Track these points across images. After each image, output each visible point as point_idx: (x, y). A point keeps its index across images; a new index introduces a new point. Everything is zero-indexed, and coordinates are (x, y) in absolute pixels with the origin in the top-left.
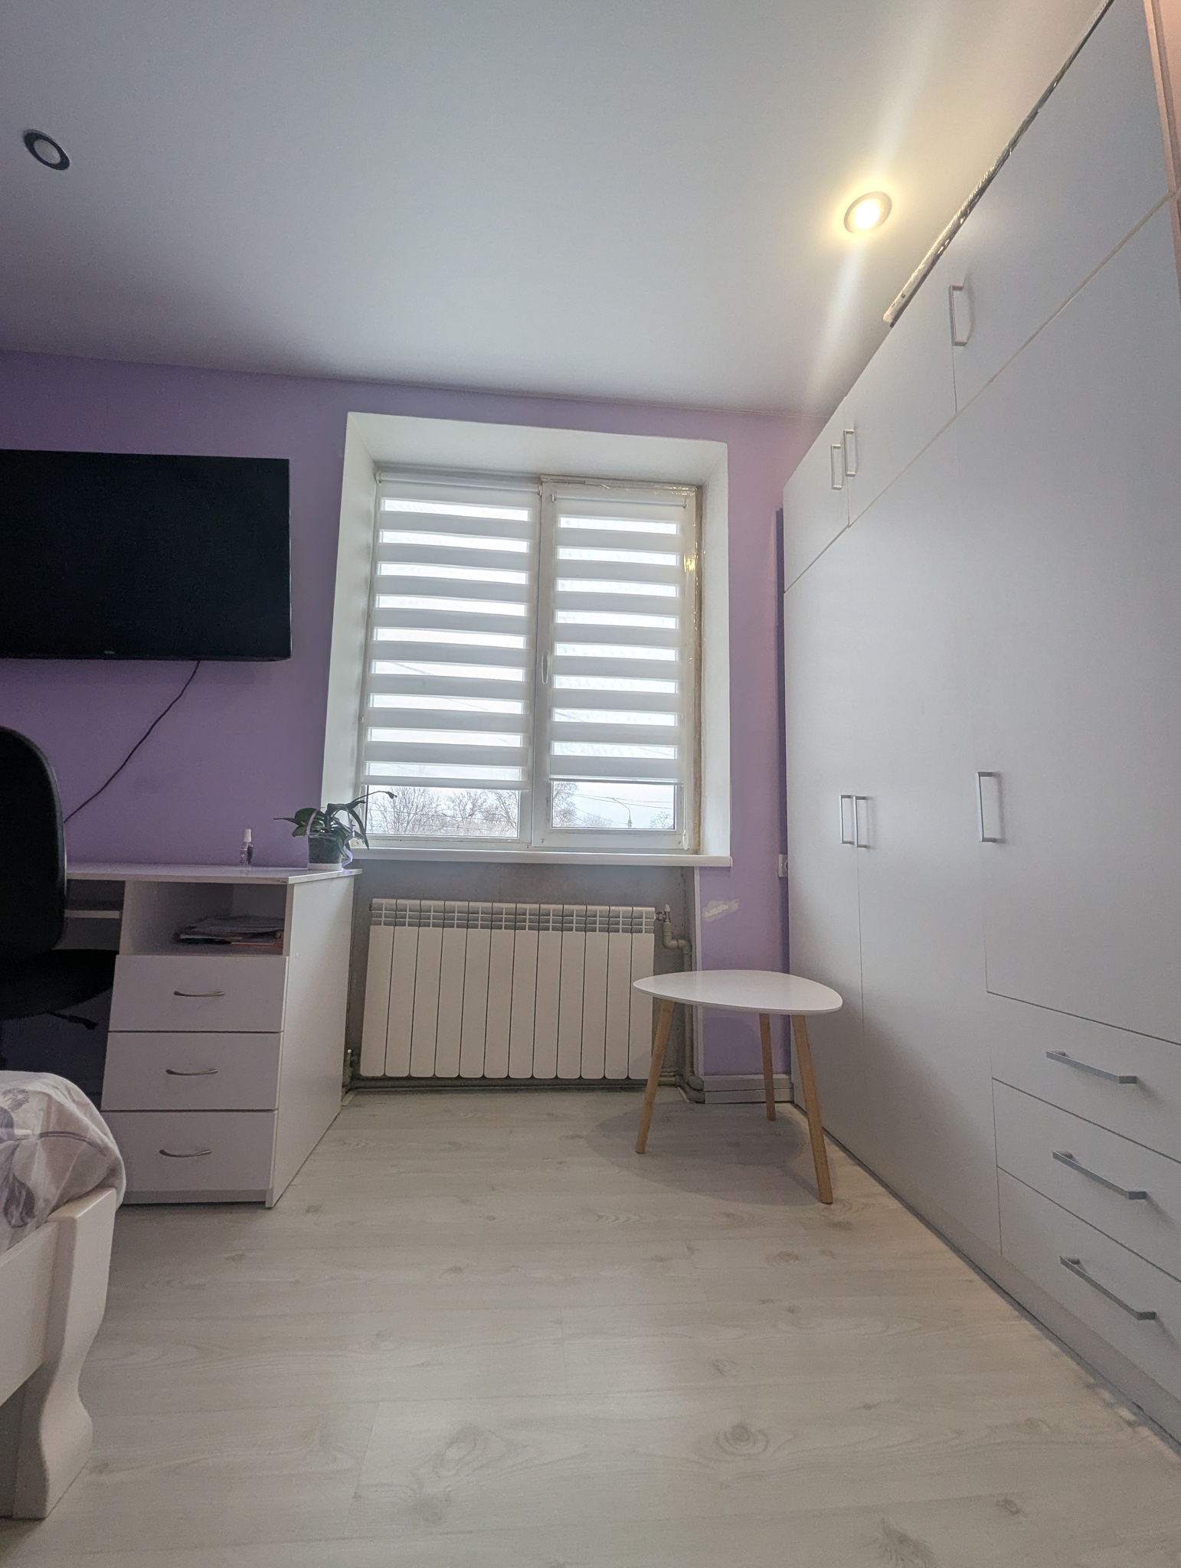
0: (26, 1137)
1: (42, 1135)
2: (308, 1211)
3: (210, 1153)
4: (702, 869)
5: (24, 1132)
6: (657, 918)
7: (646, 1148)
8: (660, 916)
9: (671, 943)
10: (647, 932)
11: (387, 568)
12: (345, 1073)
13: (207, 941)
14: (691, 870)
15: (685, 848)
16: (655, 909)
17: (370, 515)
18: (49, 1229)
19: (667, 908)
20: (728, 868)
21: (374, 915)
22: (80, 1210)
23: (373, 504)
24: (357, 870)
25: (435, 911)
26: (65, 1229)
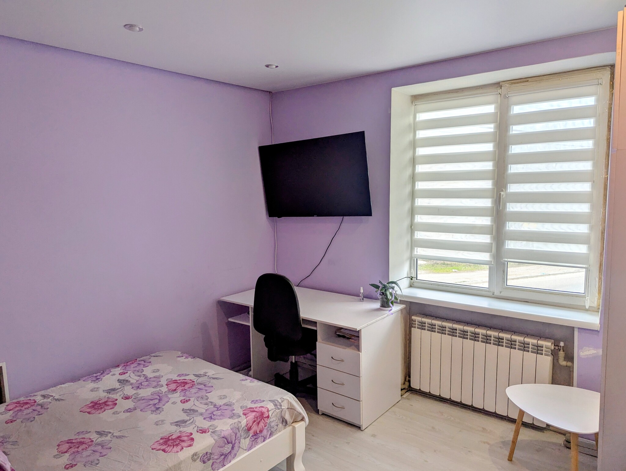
0: (284, 409)
1: (287, 408)
2: (372, 436)
3: (344, 408)
5: (284, 408)
6: (554, 348)
7: (513, 459)
8: (557, 348)
9: (563, 363)
10: (546, 355)
11: (421, 151)
12: (404, 384)
13: (344, 337)
14: (573, 328)
15: (587, 307)
16: (552, 344)
17: (410, 125)
18: (291, 427)
19: (562, 344)
20: (597, 331)
21: (413, 324)
22: (297, 425)
23: (411, 118)
24: (402, 306)
25: (438, 326)
26: (294, 428)
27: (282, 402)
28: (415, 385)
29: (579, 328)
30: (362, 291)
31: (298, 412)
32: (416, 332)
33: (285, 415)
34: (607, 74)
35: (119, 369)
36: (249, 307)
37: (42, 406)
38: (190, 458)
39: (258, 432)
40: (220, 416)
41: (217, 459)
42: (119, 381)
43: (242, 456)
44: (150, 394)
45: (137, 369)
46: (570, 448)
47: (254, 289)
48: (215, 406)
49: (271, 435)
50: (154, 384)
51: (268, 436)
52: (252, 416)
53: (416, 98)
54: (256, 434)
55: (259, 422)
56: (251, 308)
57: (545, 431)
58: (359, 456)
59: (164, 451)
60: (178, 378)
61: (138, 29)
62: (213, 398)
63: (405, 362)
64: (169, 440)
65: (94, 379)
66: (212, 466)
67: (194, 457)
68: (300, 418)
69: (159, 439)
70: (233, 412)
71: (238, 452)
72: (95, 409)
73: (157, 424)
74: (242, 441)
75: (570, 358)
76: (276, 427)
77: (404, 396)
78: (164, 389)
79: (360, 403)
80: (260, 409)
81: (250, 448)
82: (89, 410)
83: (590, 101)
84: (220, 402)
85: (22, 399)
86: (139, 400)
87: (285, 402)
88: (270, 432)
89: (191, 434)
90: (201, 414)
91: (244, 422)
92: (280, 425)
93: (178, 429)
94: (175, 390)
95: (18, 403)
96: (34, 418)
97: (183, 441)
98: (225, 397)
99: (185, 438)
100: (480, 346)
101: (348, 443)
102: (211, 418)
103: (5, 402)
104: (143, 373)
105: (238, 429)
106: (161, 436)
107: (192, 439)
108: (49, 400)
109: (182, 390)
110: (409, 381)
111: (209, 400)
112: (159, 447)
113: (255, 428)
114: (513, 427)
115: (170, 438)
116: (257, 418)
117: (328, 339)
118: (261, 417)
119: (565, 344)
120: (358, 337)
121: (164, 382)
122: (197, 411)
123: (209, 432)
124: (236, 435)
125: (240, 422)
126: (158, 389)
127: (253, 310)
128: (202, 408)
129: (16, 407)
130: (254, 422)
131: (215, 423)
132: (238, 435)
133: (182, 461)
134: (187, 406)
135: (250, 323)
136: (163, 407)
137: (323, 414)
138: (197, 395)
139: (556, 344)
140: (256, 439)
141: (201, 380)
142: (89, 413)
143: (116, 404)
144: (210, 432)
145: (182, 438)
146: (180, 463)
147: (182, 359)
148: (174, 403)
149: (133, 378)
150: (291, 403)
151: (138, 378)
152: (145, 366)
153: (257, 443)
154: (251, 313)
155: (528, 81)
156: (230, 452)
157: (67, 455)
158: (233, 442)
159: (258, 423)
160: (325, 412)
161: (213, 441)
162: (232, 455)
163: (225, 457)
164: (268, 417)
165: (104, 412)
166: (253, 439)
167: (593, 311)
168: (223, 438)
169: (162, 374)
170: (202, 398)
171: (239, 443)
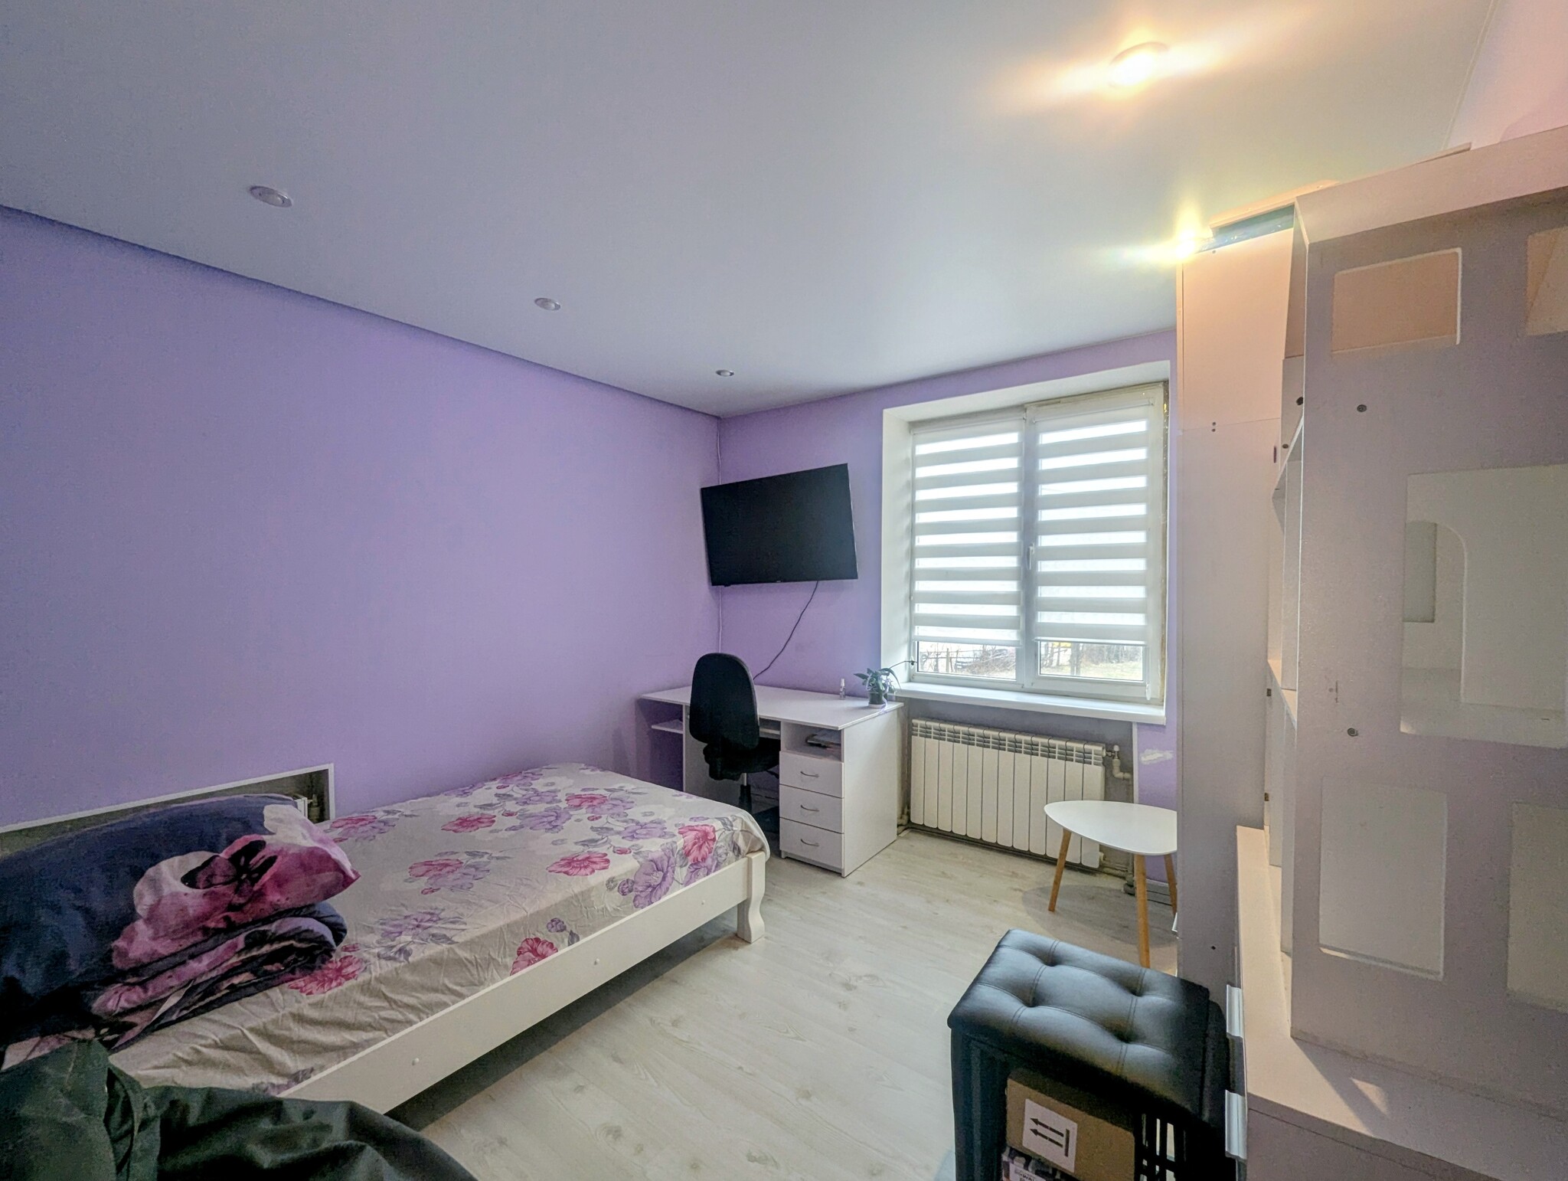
0: (736, 831)
1: (741, 831)
2: (858, 885)
3: (818, 846)
4: (1139, 724)
5: (736, 829)
6: (1107, 755)
7: (1056, 909)
8: (1110, 754)
9: (1120, 775)
10: (1095, 764)
11: (922, 495)
12: (901, 818)
13: (819, 745)
14: (1130, 724)
15: (1148, 699)
16: (1103, 748)
17: (907, 460)
18: (745, 859)
19: (1116, 748)
20: (1163, 726)
21: (913, 730)
22: (754, 856)
23: (910, 451)
24: (900, 704)
25: (949, 731)
26: (750, 861)
27: (734, 820)
28: (916, 819)
29: (1138, 723)
30: (843, 684)
31: (755, 836)
32: (918, 741)
33: (737, 838)
34: (1159, 392)
35: (497, 782)
36: (682, 706)
37: (385, 823)
38: (605, 885)
39: (700, 860)
40: (645, 835)
41: (641, 891)
42: (497, 795)
43: (676, 892)
44: (543, 810)
45: (522, 782)
46: (1133, 894)
47: (688, 685)
48: (638, 823)
49: (718, 866)
50: (549, 799)
51: (713, 868)
52: (691, 835)
53: (915, 425)
54: (696, 862)
55: (702, 845)
56: (686, 706)
57: (1097, 875)
58: (840, 910)
59: (566, 873)
60: (583, 793)
61: (553, 306)
62: (636, 813)
63: (902, 788)
64: (574, 861)
65: (461, 793)
66: (634, 901)
67: (610, 883)
68: (758, 847)
69: (559, 860)
70: (665, 830)
71: (670, 885)
72: (463, 827)
73: (554, 843)
74: (678, 869)
75: (1127, 768)
76: (724, 856)
77: (901, 835)
78: (563, 805)
79: (841, 838)
80: (703, 828)
81: (687, 883)
82: (455, 828)
83: (1139, 426)
84: (643, 820)
85: (355, 815)
86: (527, 817)
87: (738, 821)
88: (716, 862)
89: (606, 855)
90: (619, 833)
91: (680, 842)
92: (731, 854)
93: (587, 849)
94: (580, 805)
95: (351, 819)
96: (374, 836)
97: (595, 863)
98: (652, 814)
99: (597, 860)
100: (1007, 756)
101: (824, 893)
102: (633, 837)
103: (329, 819)
104: (532, 787)
105: (672, 852)
106: (562, 856)
107: (608, 861)
108: (396, 816)
109: (590, 806)
110: (909, 814)
111: (628, 817)
112: (559, 869)
113: (695, 853)
114: (1052, 871)
115: (575, 859)
116: (699, 839)
117: (795, 748)
118: (705, 838)
119: (1120, 747)
120: (840, 745)
121: (561, 796)
122: (612, 829)
123: (630, 852)
124: (669, 858)
125: (675, 843)
126: (555, 805)
127: (689, 711)
128: (619, 826)
129: (347, 824)
130: (695, 844)
131: (640, 842)
132: (672, 860)
133: (593, 887)
134: (597, 824)
135: (683, 730)
136: (564, 825)
137: (787, 858)
138: (611, 812)
139: (1109, 748)
140: (696, 869)
141: (615, 795)
142: (455, 831)
143: (493, 821)
144: (632, 853)
145: (594, 860)
146: (589, 891)
147: (588, 772)
148: (578, 820)
149: (517, 792)
150: (746, 823)
151: (524, 792)
152: (533, 779)
153: (697, 876)
154: (686, 716)
155: (1059, 402)
156: (660, 884)
157: (425, 878)
158: (665, 870)
159: (700, 847)
160: (790, 854)
161: (638, 865)
162: (664, 887)
163: (653, 891)
164: (714, 840)
165: (477, 831)
166: (693, 870)
167: (1156, 705)
168: (652, 861)
169: (559, 788)
170: (619, 815)
171: (673, 872)
